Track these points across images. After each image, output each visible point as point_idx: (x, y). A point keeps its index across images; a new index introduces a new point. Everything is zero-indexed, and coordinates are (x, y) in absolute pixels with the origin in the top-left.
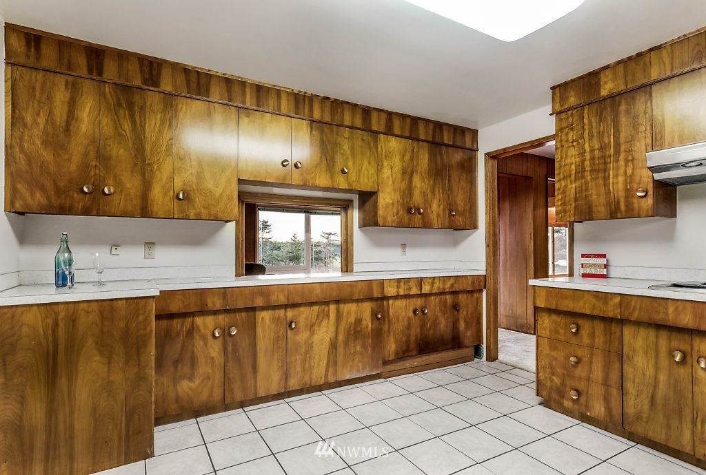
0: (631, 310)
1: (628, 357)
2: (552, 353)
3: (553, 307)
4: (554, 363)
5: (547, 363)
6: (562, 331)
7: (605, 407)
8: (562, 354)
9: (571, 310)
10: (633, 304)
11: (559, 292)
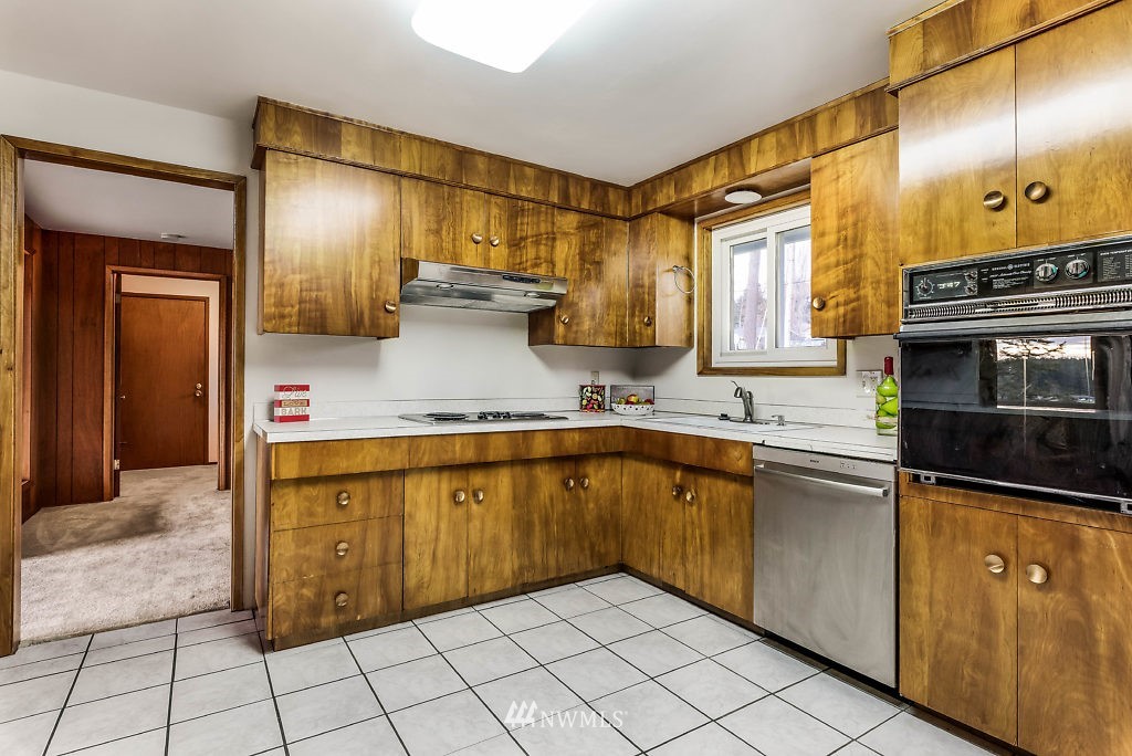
0: (420, 455)
1: (410, 516)
2: (302, 551)
3: (314, 473)
4: (305, 567)
5: (292, 572)
6: (320, 510)
7: (382, 597)
8: (320, 546)
9: (344, 472)
10: (423, 446)
11: (324, 447)
